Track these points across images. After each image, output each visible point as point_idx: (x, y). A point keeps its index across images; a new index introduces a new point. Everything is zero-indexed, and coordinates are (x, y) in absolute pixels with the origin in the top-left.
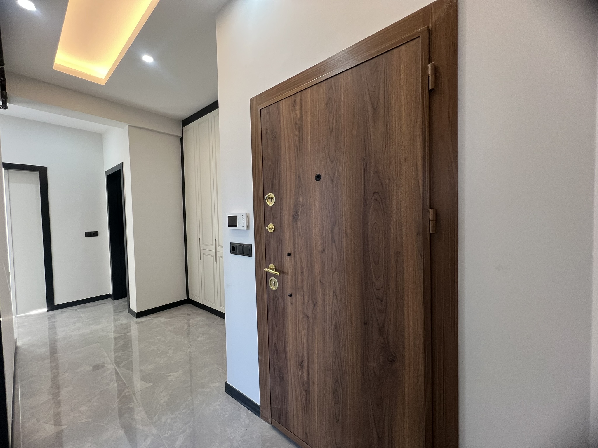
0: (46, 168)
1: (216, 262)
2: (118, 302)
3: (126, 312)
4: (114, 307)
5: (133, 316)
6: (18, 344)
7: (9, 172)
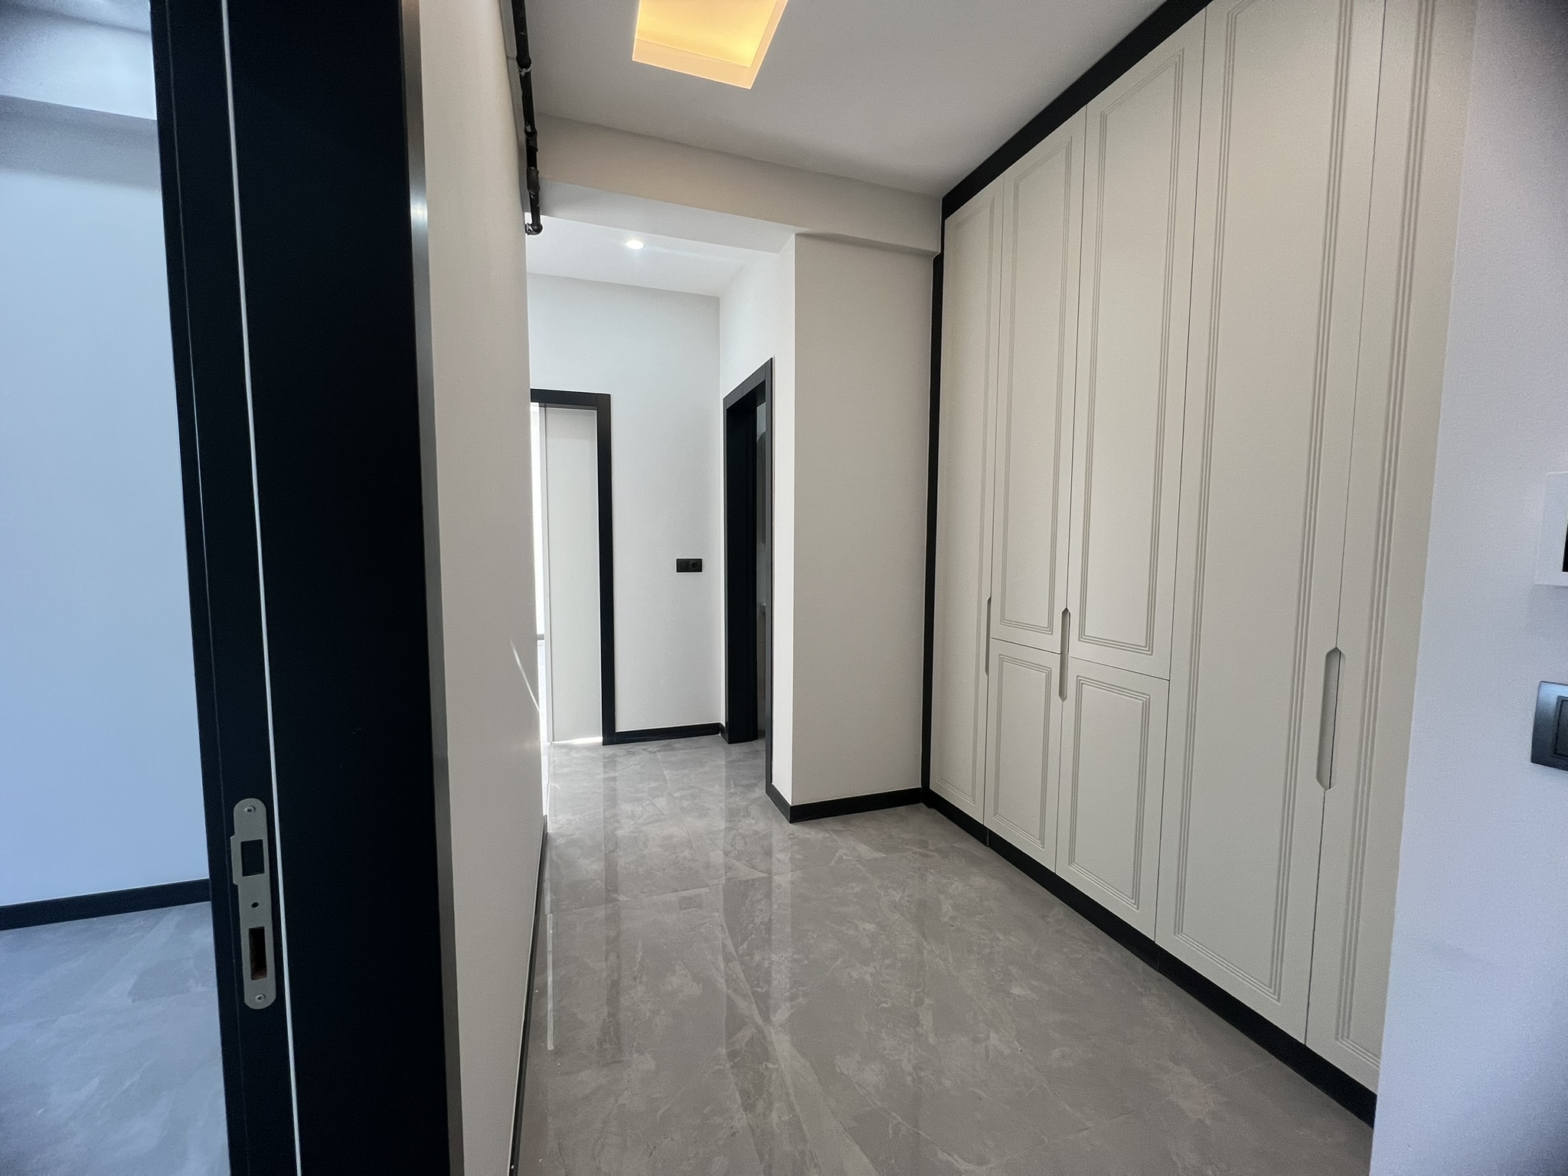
0: (608, 396)
1: (1062, 694)
2: (738, 749)
3: (760, 791)
4: (730, 764)
5: (780, 809)
6: (550, 830)
7: (547, 412)
